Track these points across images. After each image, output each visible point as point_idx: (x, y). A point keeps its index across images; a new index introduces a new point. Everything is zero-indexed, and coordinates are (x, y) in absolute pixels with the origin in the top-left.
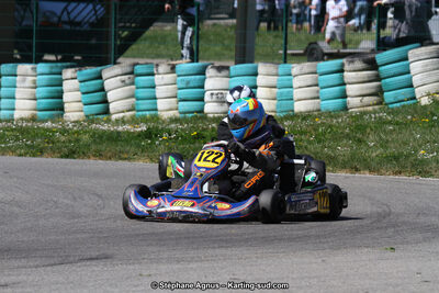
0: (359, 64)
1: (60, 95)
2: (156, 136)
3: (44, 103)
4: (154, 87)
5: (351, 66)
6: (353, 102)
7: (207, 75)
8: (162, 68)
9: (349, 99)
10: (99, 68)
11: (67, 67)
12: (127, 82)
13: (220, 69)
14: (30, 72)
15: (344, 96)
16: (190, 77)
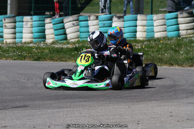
0: (185, 14)
1: (44, 31)
2: (80, 50)
3: (37, 35)
4: (88, 27)
5: (182, 16)
6: (182, 33)
7: (113, 20)
8: (92, 18)
9: (180, 31)
10: (62, 18)
11: (47, 18)
12: (75, 24)
13: (119, 18)
14: (30, 20)
15: (178, 30)
16: (105, 22)
